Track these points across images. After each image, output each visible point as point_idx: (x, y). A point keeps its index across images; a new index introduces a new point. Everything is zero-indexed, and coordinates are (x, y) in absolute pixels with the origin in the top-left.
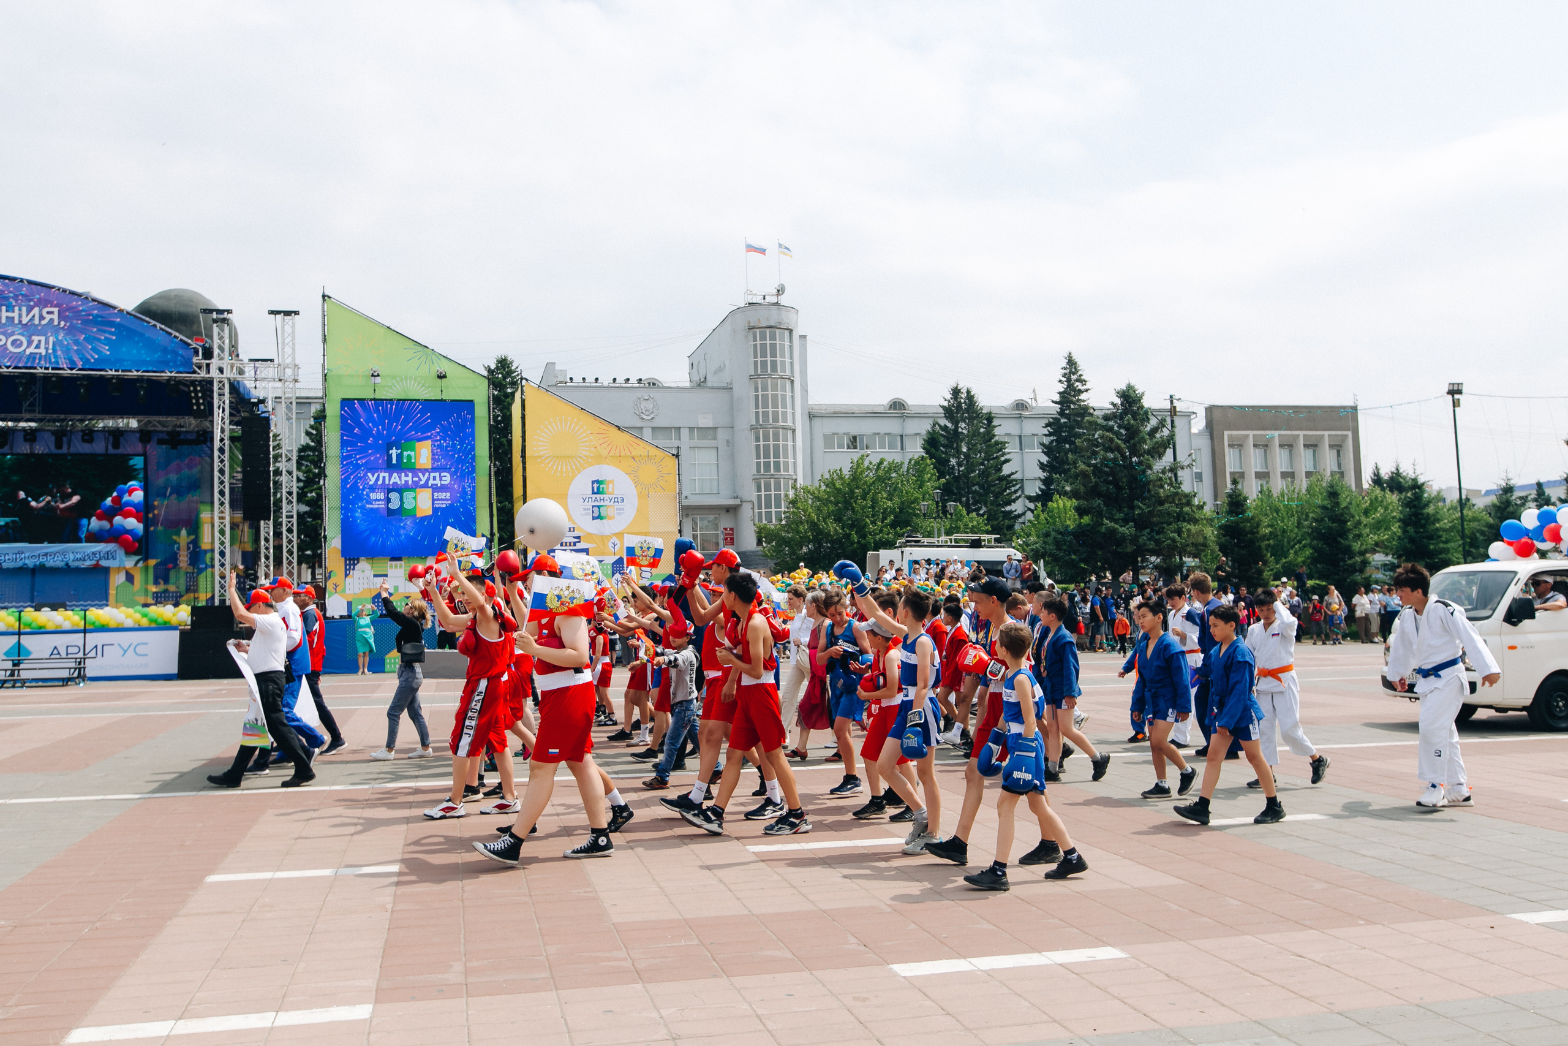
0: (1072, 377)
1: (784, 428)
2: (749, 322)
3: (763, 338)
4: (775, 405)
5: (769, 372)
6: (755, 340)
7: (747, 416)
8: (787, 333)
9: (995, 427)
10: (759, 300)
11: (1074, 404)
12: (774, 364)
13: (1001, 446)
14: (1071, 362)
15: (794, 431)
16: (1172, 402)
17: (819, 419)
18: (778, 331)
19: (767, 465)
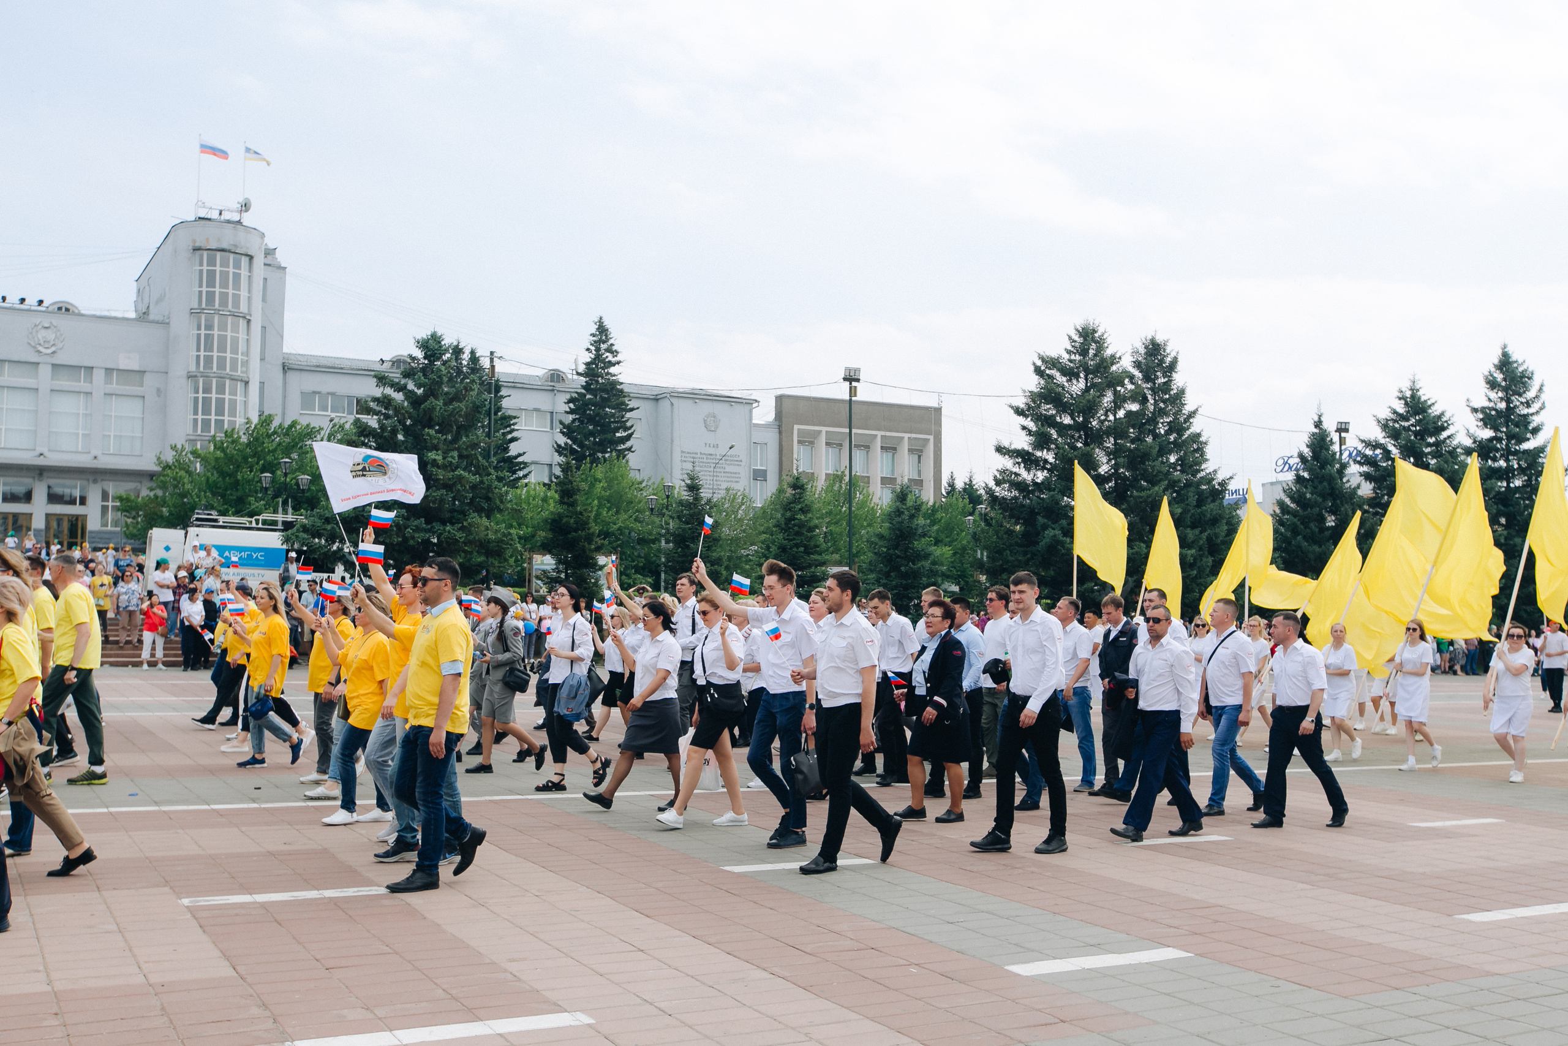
0: (602, 345)
1: (232, 379)
2: (194, 241)
3: (212, 262)
4: (222, 348)
5: (217, 306)
6: (201, 264)
7: (185, 359)
8: (244, 261)
9: (502, 397)
10: (214, 215)
11: (602, 378)
12: (224, 297)
13: (506, 421)
14: (602, 330)
15: (247, 383)
16: (492, 360)
17: (297, 373)
18: (232, 256)
19: (206, 424)
